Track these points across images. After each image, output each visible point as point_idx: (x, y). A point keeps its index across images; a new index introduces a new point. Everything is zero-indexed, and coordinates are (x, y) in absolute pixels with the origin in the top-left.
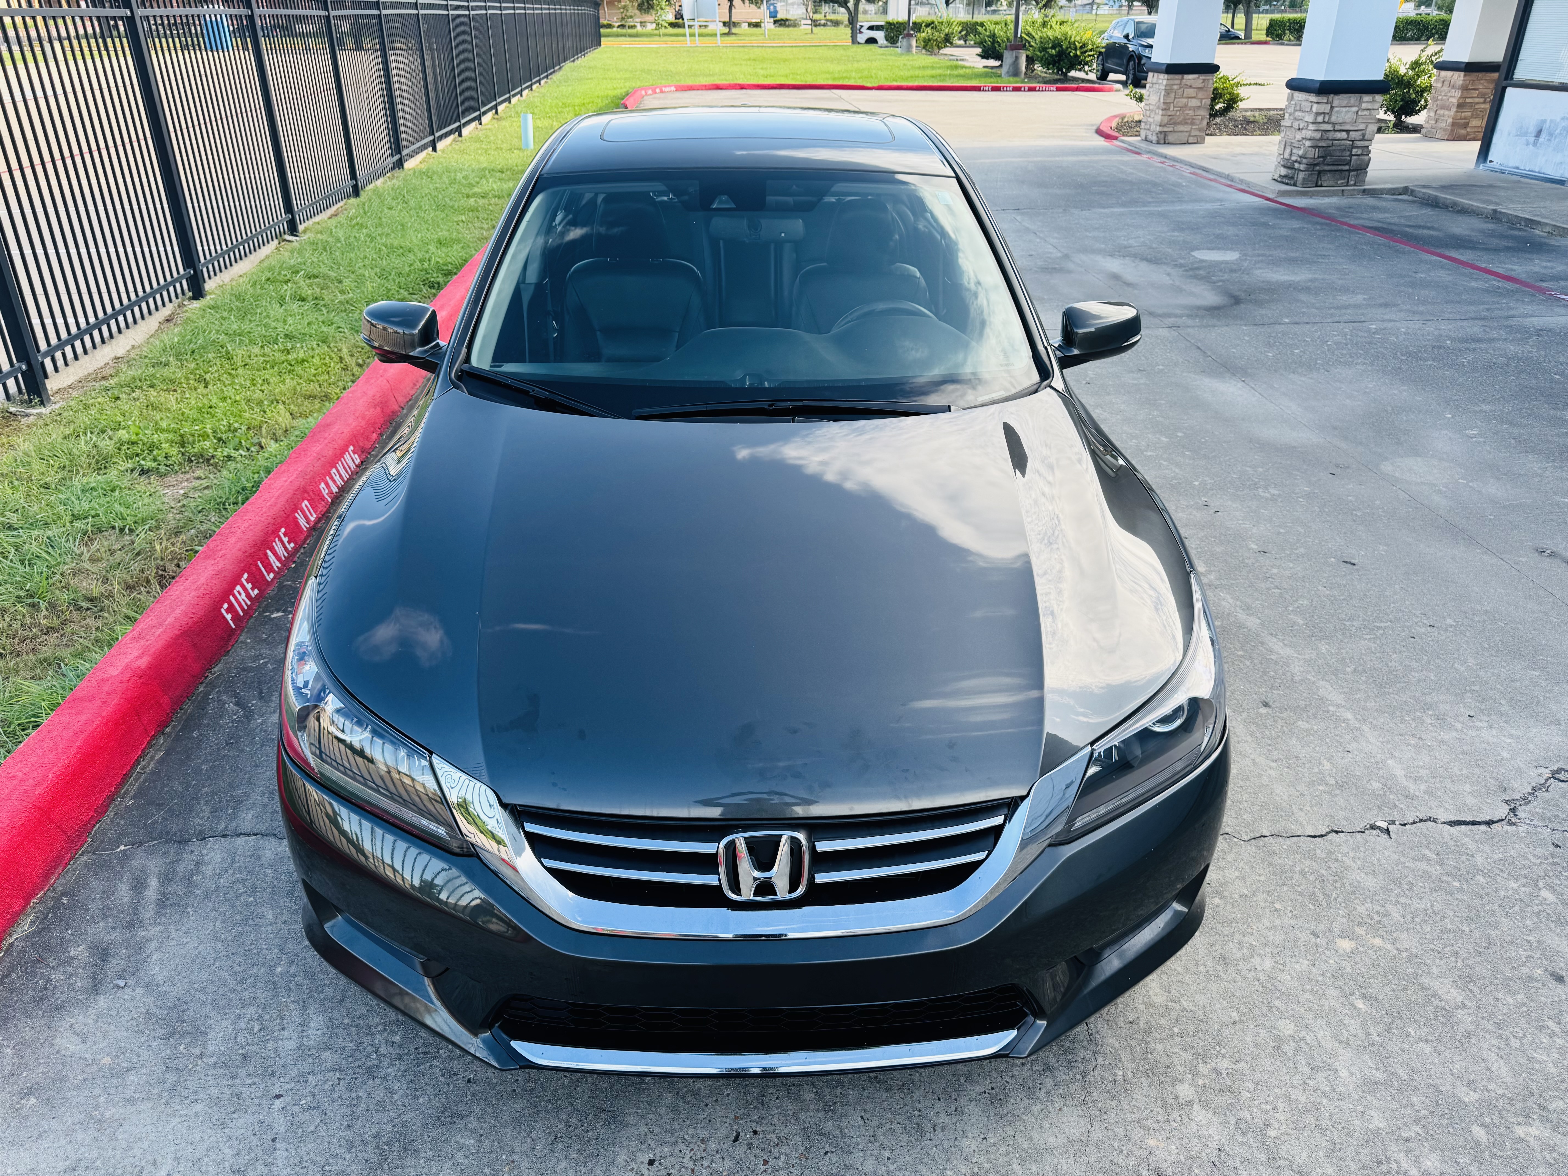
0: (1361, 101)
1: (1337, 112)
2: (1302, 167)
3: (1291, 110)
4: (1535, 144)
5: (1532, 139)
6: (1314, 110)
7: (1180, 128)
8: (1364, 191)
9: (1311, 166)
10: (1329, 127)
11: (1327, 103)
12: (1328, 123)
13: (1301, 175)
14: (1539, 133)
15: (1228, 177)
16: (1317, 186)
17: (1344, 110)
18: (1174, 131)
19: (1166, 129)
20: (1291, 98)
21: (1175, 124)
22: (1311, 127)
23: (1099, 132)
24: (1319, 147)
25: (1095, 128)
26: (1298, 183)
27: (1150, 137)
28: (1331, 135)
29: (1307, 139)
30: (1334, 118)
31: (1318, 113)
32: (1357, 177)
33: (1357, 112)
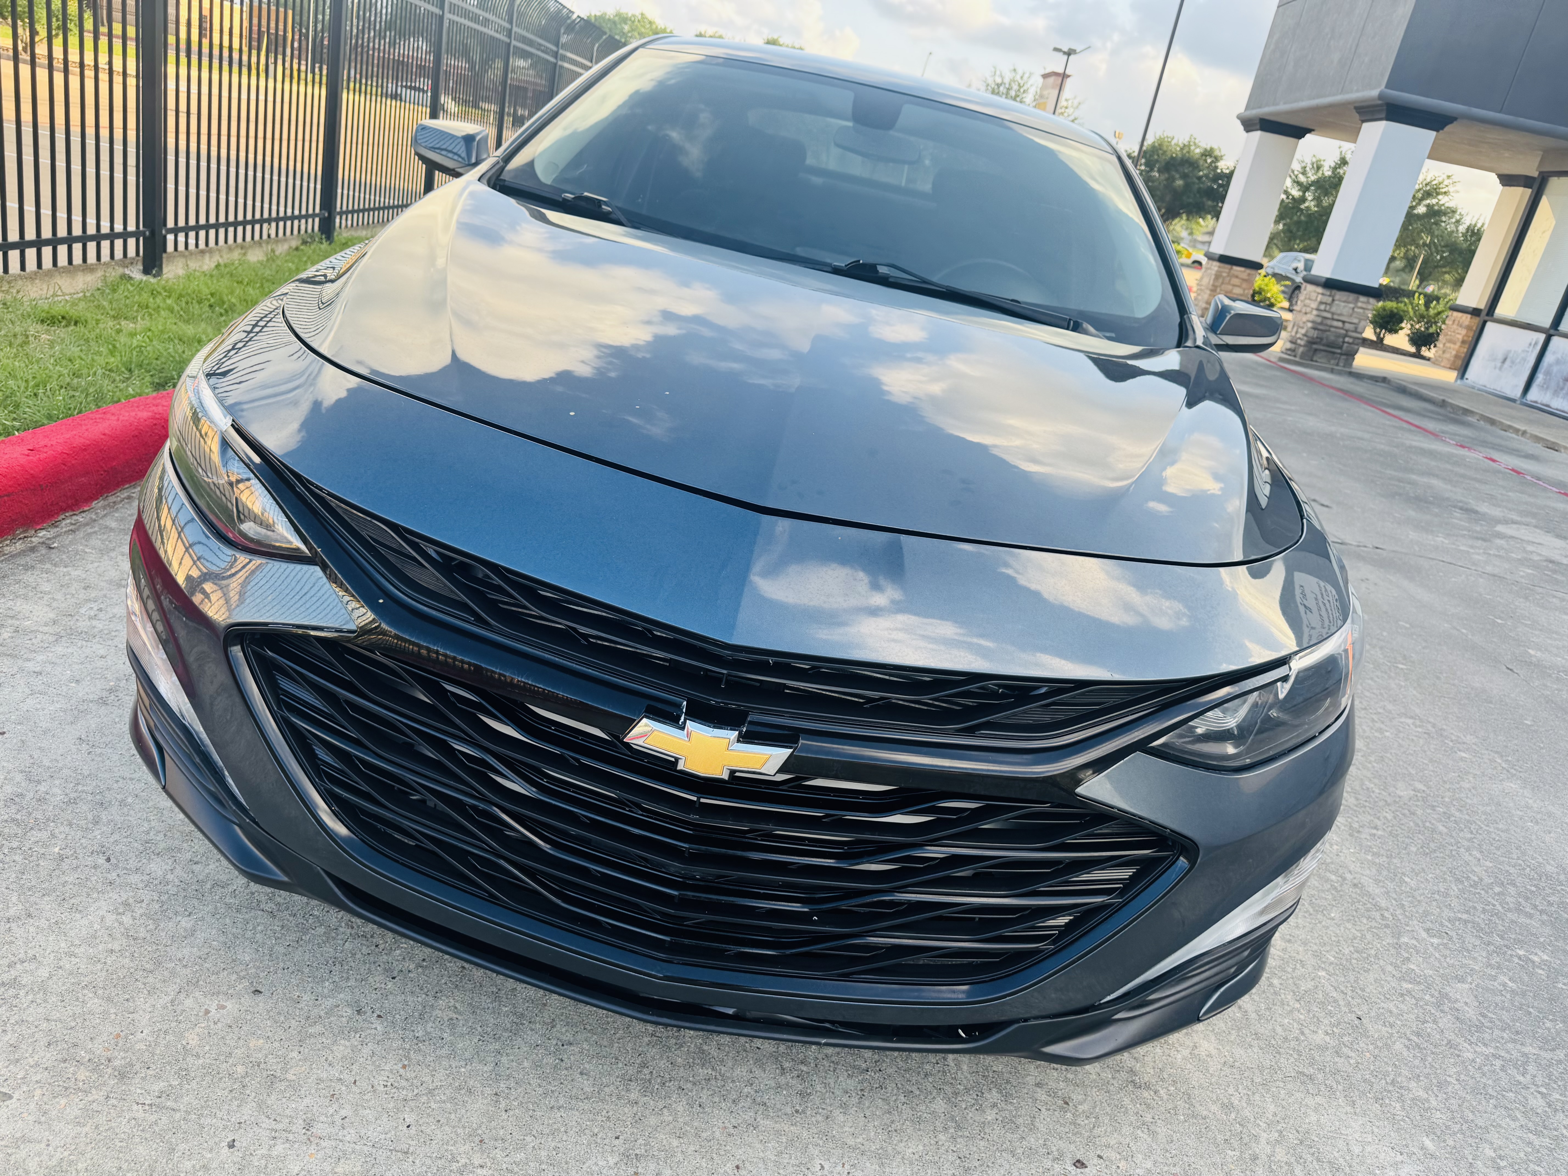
0: (1357, 300)
1: (1338, 305)
2: (1302, 343)
4: (1500, 368)
5: (1499, 364)
6: (1319, 299)
8: (1350, 373)
9: (1311, 342)
10: (1329, 315)
11: (1330, 296)
12: (1328, 312)
13: (1301, 349)
14: (1504, 360)
16: (1312, 360)
17: (1343, 304)
22: (1315, 312)
24: (1318, 330)
26: (1298, 356)
28: (1329, 322)
29: (1308, 321)
30: (1334, 309)
31: (1321, 303)
32: (1347, 360)
33: (1353, 309)
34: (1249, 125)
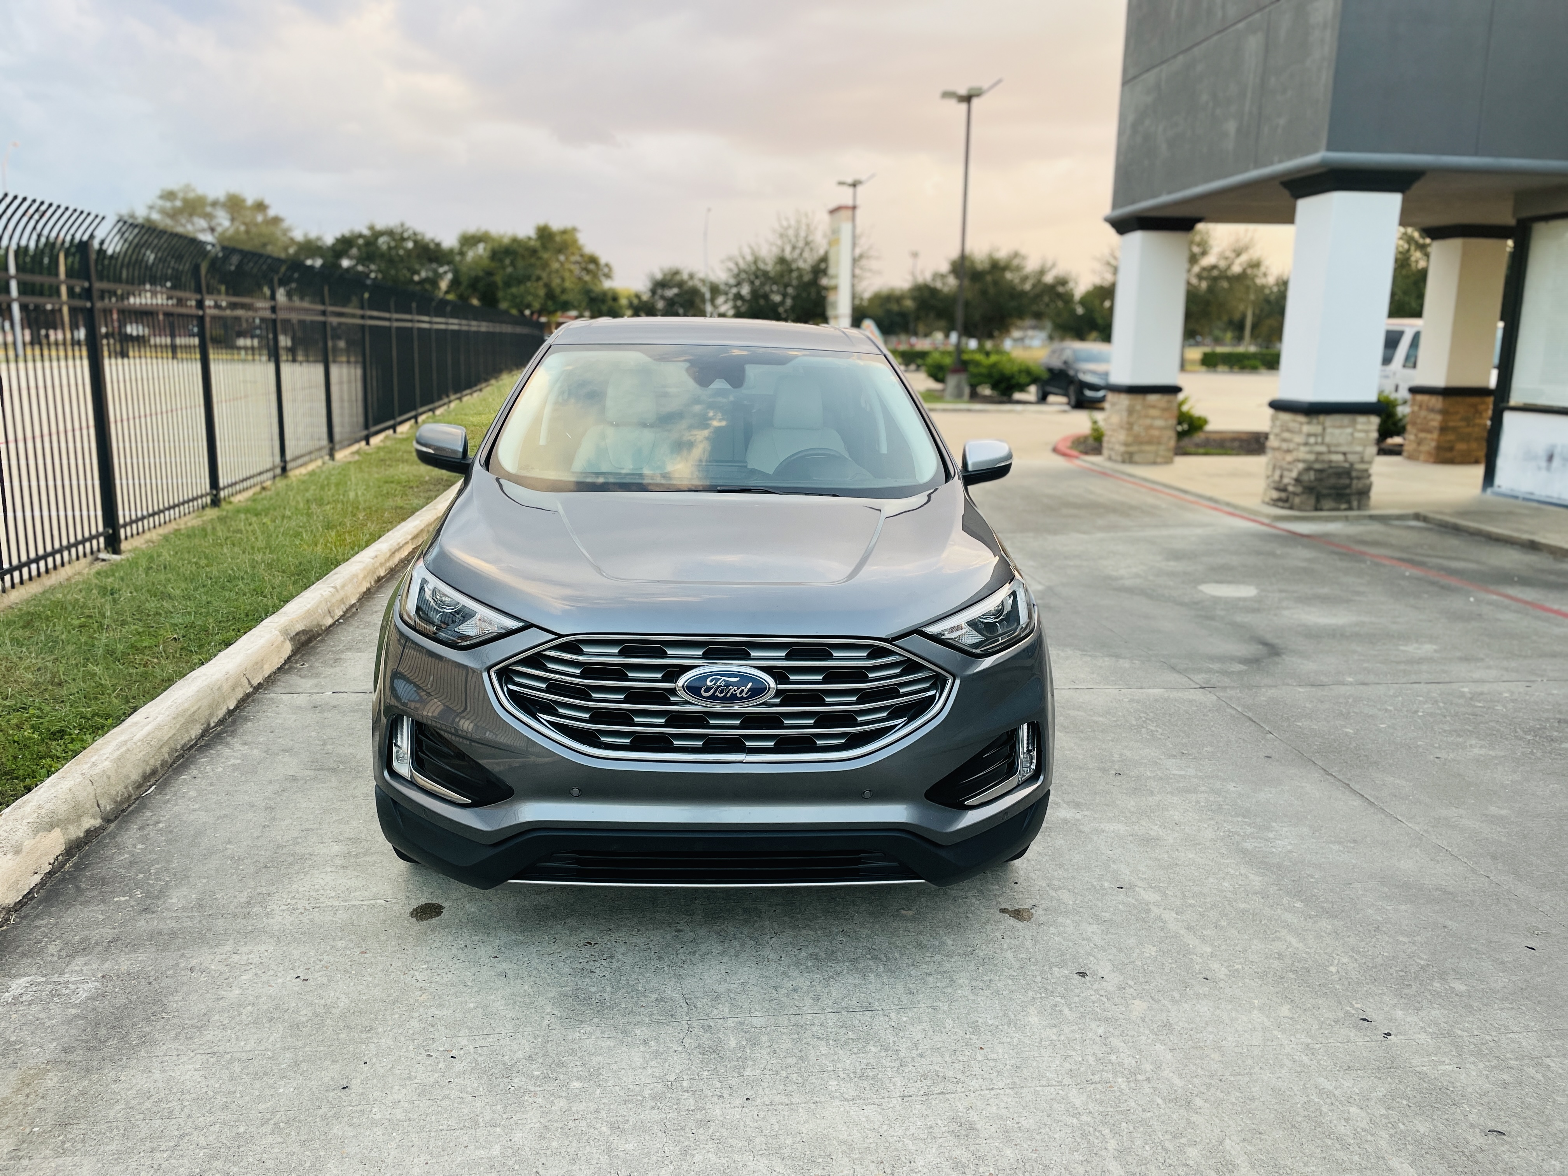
0: (1354, 423)
1: (1331, 433)
2: (1297, 490)
3: (1277, 430)
4: (1548, 469)
5: (1543, 464)
6: (1303, 431)
7: (1147, 448)
8: (1372, 518)
9: (1308, 489)
10: (1323, 449)
11: (1317, 424)
12: (1323, 443)
13: (1297, 499)
14: (1550, 458)
15: (1210, 499)
16: (1316, 509)
17: (1337, 431)
18: (1141, 452)
19: (1132, 449)
20: (1274, 419)
21: (1141, 443)
22: (1303, 449)
23: (1055, 450)
24: (1314, 470)
25: (1050, 447)
26: (1295, 507)
27: (1114, 456)
28: (1326, 457)
29: (1299, 461)
30: (1328, 439)
31: (1309, 435)
32: (1359, 502)
33: (1352, 434)
34: (1122, 225)
